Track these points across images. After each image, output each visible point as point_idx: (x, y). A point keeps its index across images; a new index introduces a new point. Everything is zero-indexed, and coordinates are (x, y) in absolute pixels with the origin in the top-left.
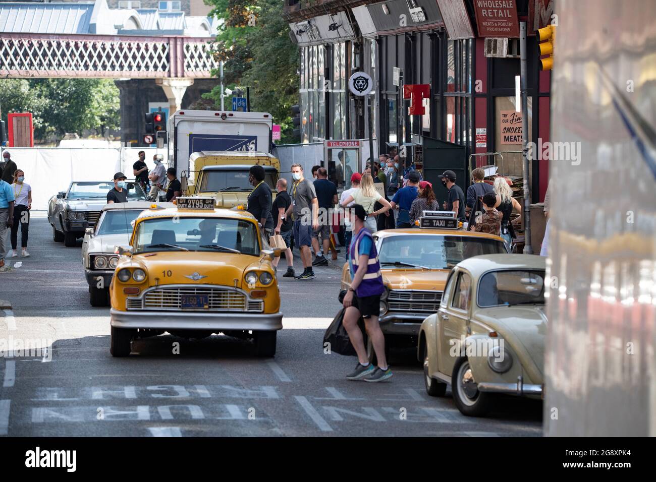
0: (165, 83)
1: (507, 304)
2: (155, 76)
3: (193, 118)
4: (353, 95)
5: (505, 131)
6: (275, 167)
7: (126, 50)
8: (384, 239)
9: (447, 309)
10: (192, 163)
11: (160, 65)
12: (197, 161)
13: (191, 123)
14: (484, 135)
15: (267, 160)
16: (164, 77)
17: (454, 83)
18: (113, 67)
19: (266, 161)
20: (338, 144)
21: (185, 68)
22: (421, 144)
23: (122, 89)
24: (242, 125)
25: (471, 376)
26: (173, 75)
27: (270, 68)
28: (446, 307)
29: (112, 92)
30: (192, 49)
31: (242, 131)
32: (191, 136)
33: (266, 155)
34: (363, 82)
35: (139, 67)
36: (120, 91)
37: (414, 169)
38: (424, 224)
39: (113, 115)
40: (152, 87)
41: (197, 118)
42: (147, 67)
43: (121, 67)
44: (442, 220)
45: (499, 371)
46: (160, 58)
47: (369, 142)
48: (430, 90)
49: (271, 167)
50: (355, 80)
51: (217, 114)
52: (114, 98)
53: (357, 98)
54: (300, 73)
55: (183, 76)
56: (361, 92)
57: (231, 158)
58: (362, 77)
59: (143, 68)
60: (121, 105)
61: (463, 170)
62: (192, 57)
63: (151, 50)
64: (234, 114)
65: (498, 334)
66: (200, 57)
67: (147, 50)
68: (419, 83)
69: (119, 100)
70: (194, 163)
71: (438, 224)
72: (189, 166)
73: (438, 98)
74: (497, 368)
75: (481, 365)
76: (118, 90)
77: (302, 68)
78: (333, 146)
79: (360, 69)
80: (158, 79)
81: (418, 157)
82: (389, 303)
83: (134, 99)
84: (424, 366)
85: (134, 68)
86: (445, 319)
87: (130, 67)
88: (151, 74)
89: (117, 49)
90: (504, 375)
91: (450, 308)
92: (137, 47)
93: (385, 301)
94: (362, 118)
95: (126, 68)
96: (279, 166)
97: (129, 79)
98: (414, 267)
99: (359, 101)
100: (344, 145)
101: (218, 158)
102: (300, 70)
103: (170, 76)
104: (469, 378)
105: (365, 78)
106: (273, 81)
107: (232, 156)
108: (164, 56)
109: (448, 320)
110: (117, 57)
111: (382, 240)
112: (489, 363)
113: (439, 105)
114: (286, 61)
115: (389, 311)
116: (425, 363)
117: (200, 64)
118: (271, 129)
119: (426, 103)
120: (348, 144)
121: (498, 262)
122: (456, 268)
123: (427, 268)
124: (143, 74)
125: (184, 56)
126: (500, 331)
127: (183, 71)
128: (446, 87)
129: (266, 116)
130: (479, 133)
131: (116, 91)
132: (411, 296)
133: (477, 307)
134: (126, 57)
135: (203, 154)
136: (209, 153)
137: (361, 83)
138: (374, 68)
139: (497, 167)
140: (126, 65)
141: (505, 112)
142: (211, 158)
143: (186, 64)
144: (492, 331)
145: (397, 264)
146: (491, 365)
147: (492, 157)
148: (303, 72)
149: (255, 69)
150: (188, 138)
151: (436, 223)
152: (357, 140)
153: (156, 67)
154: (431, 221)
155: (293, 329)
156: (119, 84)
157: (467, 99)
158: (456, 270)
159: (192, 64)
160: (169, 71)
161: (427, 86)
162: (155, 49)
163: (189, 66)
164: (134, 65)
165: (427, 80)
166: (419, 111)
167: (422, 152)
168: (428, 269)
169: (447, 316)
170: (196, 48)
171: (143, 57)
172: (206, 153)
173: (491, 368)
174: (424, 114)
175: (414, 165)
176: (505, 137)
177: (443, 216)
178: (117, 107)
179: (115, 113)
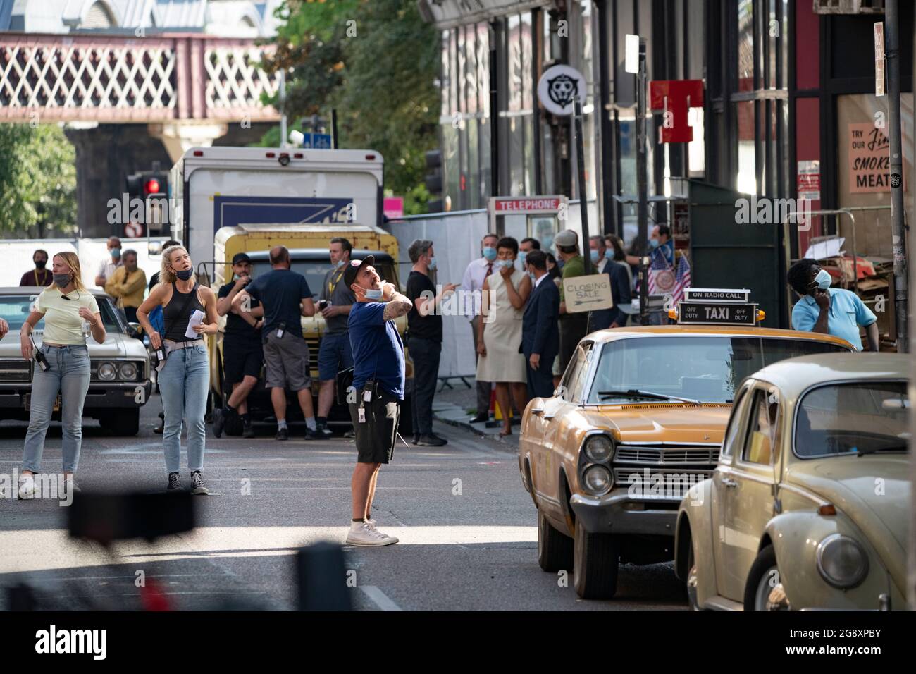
0: (169, 132)
1: (854, 451)
2: (148, 117)
3: (222, 163)
4: (548, 115)
5: (859, 166)
6: (390, 252)
7: (86, 64)
8: (604, 345)
9: (733, 465)
10: (219, 248)
11: (157, 95)
12: (229, 244)
13: (218, 173)
14: (816, 175)
15: (372, 238)
16: (165, 118)
17: (752, 75)
18: (60, 99)
19: (369, 241)
20: (517, 206)
21: (209, 101)
22: (685, 195)
23: (80, 145)
24: (321, 177)
25: (784, 595)
26: (184, 113)
27: (380, 82)
28: (729, 462)
29: (60, 152)
30: (222, 62)
31: (322, 188)
32: (218, 200)
33: (370, 230)
34: (567, 86)
35: (114, 99)
36: (77, 150)
37: (671, 248)
38: (687, 316)
39: (62, 201)
40: (143, 141)
41: (229, 163)
42: (131, 99)
43: (78, 99)
44: (722, 306)
45: (841, 584)
46: (156, 80)
47: (579, 207)
48: (704, 91)
49: (382, 252)
50: (551, 82)
51: (270, 155)
52: (63, 166)
53: (555, 122)
54: (442, 84)
55: (205, 116)
56: (563, 107)
57: (298, 236)
58: (565, 77)
59: (122, 101)
60: (79, 180)
61: (772, 248)
62: (223, 77)
63: (138, 64)
64: (304, 155)
65: (837, 509)
66: (239, 77)
67: (130, 63)
68: (681, 77)
69: (73, 170)
70: (223, 249)
71: (716, 316)
72: (214, 256)
73: (720, 108)
74: (838, 578)
75: (803, 573)
76: (72, 148)
77: (446, 73)
78: (506, 208)
79: (564, 60)
80: (154, 124)
81: (680, 224)
82: (616, 469)
83: (104, 165)
84: (689, 585)
85: (105, 101)
86: (728, 486)
87: (96, 99)
88: (139, 112)
89: (68, 62)
90: (850, 592)
91: (738, 464)
92: (109, 58)
93: (609, 467)
94: (566, 163)
95: (87, 100)
96: (396, 252)
97: (94, 125)
98: (667, 399)
99: (560, 128)
100: (530, 208)
101: (272, 236)
102: (441, 78)
103: (177, 116)
104: (779, 600)
105: (570, 79)
106: (388, 112)
107: (301, 233)
108: (165, 76)
109: (735, 487)
110: (69, 79)
111: (600, 346)
112: (821, 568)
113: (721, 122)
114: (412, 67)
115: (615, 487)
116: (690, 581)
117: (240, 93)
118: (381, 184)
119: (696, 117)
120: (537, 204)
121: (834, 367)
122: (750, 383)
123: (693, 401)
124: (122, 113)
125: (206, 77)
126: (843, 503)
127: (205, 106)
128: (735, 84)
129: (371, 158)
130: (804, 171)
131: (68, 151)
132: (662, 455)
133: (794, 458)
134: (87, 79)
135: (242, 229)
136: (255, 227)
137: (563, 88)
138: (588, 60)
139: (843, 240)
140: (87, 95)
141: (858, 127)
142: (258, 236)
143: (210, 92)
144: (823, 503)
145: (633, 395)
146: (825, 574)
147: (832, 218)
148: (446, 82)
149: (350, 82)
150: (212, 204)
151: (710, 312)
152: (556, 197)
153: (148, 98)
154: (700, 308)
155: (424, 545)
156: (73, 135)
157: (779, 102)
158: (749, 387)
159: (224, 93)
160: (177, 107)
161: (698, 83)
162: (147, 61)
163: (216, 96)
164: (104, 95)
165: (697, 72)
166: (681, 135)
167: (688, 213)
168: (694, 404)
169: (732, 481)
170: (230, 58)
171: (122, 79)
172: (247, 227)
173: (825, 579)
174: (692, 140)
175: (671, 241)
176: (858, 177)
177: (725, 298)
178: (70, 184)
179: (66, 197)
